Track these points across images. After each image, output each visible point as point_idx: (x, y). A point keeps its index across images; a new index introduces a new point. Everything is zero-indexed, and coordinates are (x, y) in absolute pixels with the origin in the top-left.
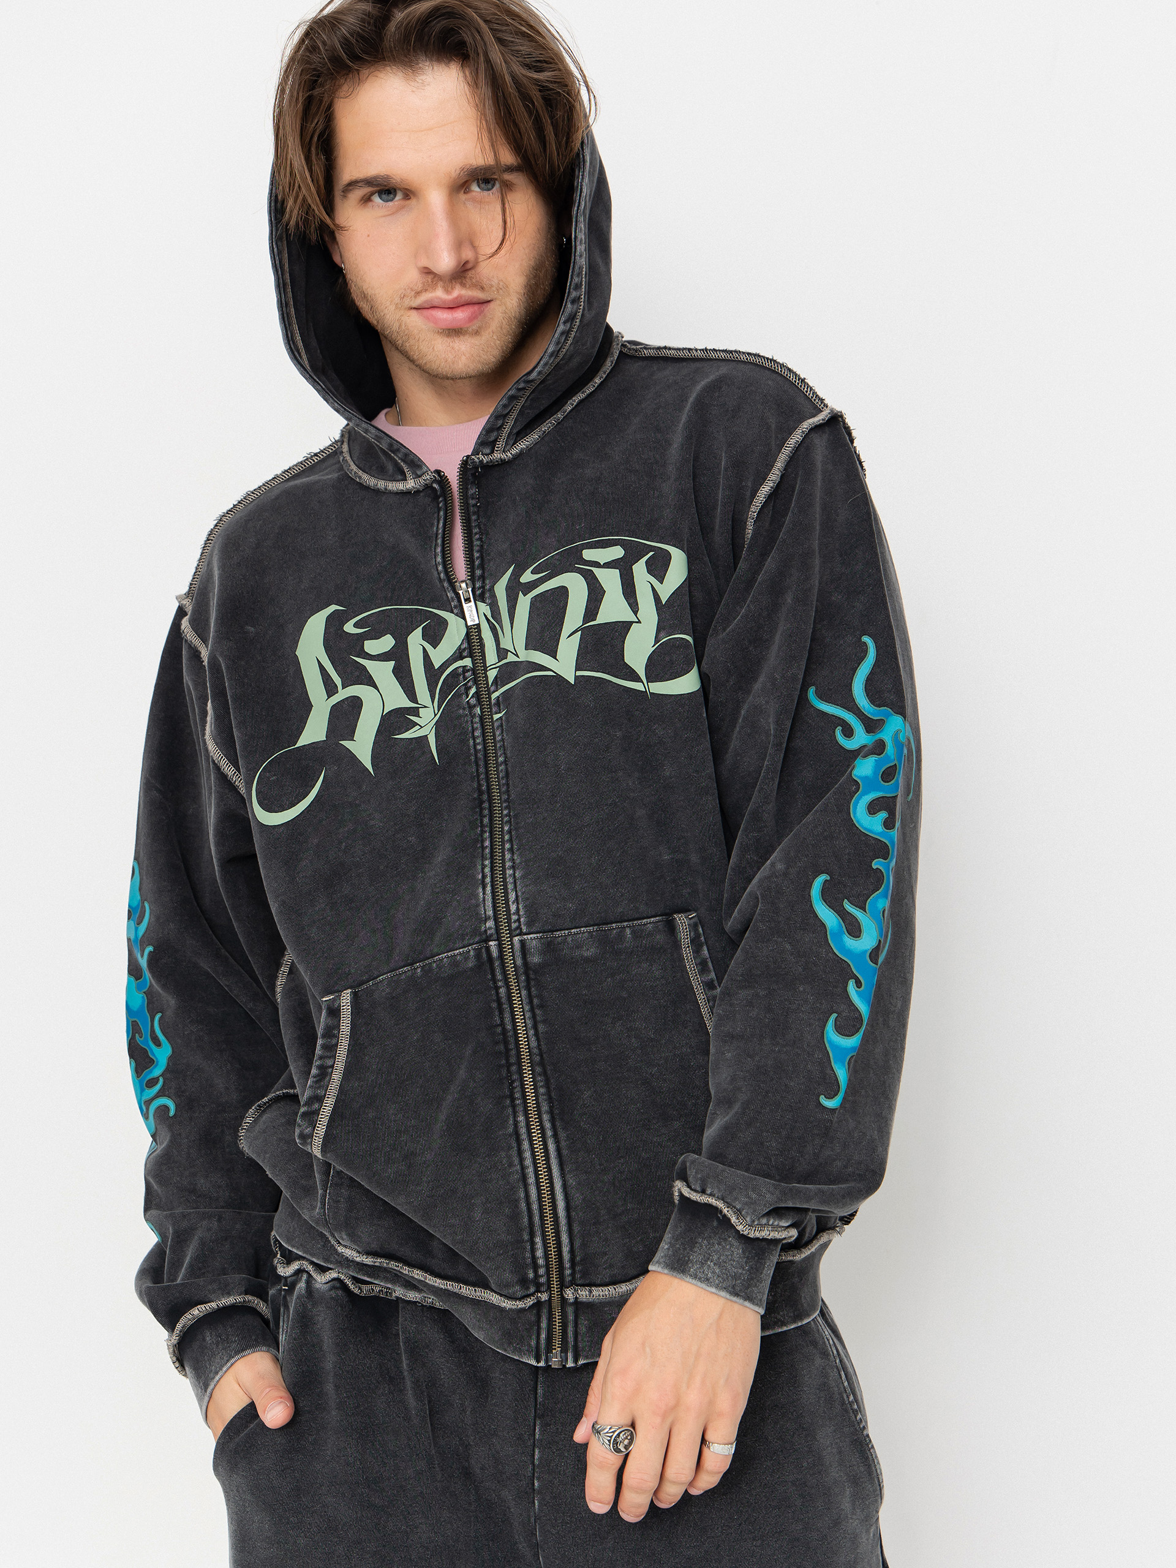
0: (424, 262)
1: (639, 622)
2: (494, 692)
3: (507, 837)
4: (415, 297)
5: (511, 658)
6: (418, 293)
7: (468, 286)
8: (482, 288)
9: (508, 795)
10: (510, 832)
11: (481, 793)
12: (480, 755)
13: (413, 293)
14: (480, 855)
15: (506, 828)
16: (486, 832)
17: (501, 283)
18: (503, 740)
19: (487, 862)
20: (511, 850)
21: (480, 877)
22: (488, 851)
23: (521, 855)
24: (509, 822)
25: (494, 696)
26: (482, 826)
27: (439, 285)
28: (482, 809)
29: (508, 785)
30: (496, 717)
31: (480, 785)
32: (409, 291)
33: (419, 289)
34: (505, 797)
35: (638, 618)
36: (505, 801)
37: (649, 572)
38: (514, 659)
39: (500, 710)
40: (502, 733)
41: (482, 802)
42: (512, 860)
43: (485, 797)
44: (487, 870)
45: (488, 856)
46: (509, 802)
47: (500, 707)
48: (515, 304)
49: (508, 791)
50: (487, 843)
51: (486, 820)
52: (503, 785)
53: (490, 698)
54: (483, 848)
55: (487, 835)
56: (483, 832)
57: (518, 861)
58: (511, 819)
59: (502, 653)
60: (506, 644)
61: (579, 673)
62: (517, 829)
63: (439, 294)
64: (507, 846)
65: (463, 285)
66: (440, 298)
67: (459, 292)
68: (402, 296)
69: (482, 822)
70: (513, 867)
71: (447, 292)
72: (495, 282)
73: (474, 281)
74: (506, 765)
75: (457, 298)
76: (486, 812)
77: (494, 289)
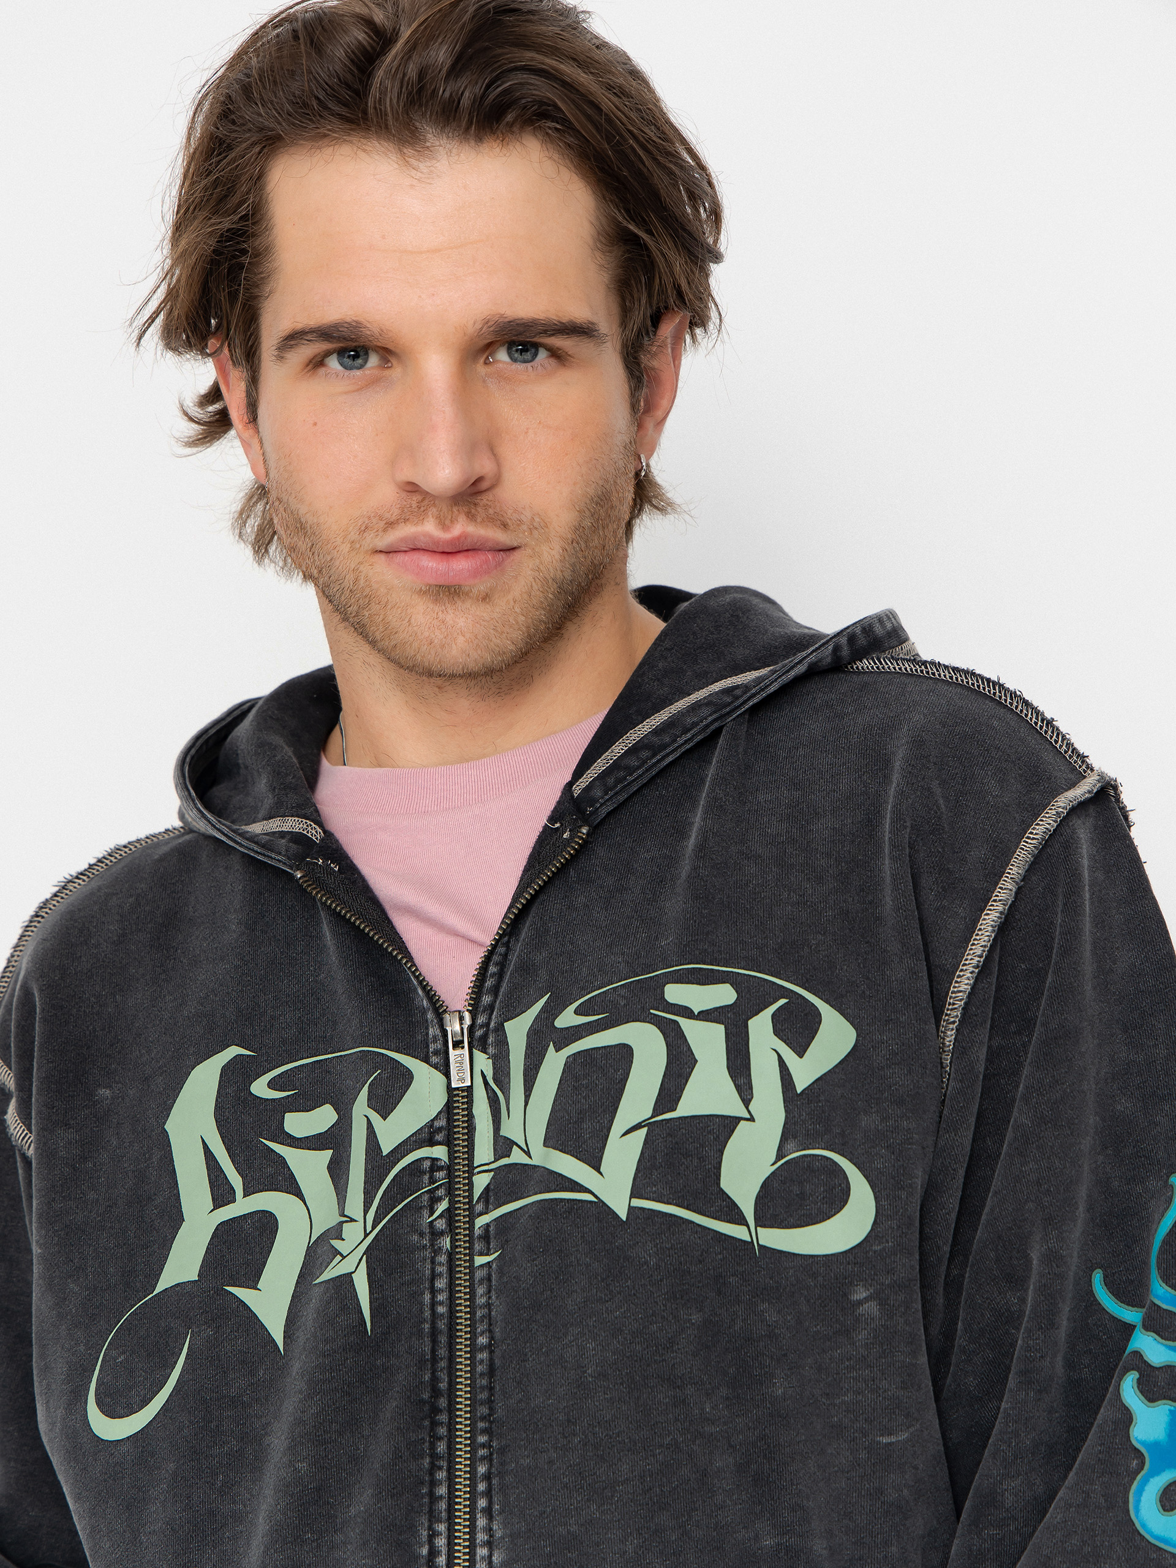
0: (407, 473)
1: (752, 1119)
2: (481, 1214)
3: (481, 1487)
4: (385, 530)
5: (517, 1157)
6: (391, 525)
7: (479, 520)
8: (505, 526)
9: (491, 1409)
10: (488, 1477)
11: (436, 1393)
12: (442, 1325)
13: (382, 524)
14: (426, 1509)
15: (482, 1469)
16: (440, 1468)
17: (537, 520)
18: (488, 1305)
19: (442, 1527)
20: (488, 1512)
21: (425, 1551)
22: (443, 1505)
23: (505, 1525)
24: (489, 1459)
25: (481, 1221)
26: (434, 1456)
27: (430, 513)
28: (434, 1424)
29: (491, 1389)
30: (480, 1260)
31: (435, 1379)
32: (374, 521)
33: (394, 518)
34: (484, 1410)
35: (749, 1112)
36: (483, 1418)
37: (777, 1032)
38: (523, 1159)
39: (489, 1249)
40: (489, 1292)
41: (436, 1410)
42: (489, 1530)
43: (443, 1402)
44: (441, 1542)
45: (444, 1515)
46: (491, 1422)
47: (488, 1243)
48: (557, 557)
49: (490, 1402)
50: (442, 1491)
51: (441, 1447)
52: (482, 1388)
53: (471, 1223)
54: (433, 1498)
55: (442, 1475)
56: (434, 1468)
57: (498, 1534)
58: (491, 1454)
59: (503, 1145)
60: (511, 1129)
61: (637, 1203)
62: (501, 1475)
63: (429, 528)
64: (482, 1503)
65: (471, 517)
66: (431, 536)
67: (461, 527)
68: (363, 528)
69: (433, 1446)
70: (489, 1544)
71: (444, 526)
72: (526, 516)
73: (491, 511)
74: (491, 1352)
75: (459, 538)
76: (442, 1431)
77: (525, 527)
